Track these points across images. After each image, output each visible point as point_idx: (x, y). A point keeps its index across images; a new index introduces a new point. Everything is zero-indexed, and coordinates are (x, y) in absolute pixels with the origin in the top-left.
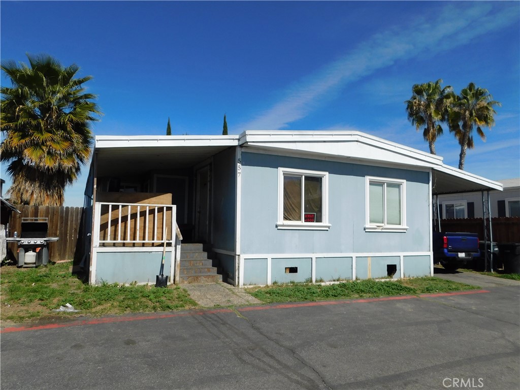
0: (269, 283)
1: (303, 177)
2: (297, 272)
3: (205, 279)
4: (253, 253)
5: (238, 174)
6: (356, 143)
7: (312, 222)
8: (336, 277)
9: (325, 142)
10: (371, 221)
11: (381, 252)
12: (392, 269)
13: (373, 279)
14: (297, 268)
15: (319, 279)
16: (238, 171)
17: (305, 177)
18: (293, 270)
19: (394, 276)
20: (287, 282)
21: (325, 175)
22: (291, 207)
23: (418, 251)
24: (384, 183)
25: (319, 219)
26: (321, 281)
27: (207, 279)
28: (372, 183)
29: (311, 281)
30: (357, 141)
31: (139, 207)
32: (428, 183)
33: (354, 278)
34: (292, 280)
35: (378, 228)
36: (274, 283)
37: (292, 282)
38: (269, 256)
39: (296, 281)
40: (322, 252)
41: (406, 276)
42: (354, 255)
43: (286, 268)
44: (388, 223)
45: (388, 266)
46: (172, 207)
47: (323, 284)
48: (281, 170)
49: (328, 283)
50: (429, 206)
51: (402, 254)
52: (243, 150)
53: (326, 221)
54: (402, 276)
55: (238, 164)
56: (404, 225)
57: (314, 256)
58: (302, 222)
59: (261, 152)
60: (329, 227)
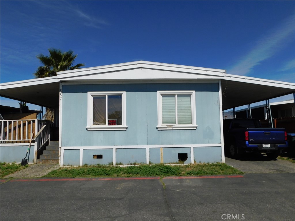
0: (81, 164)
1: (107, 96)
2: (102, 158)
3: (52, 161)
4: (70, 146)
5: (60, 99)
6: (141, 69)
7: (114, 125)
8: (132, 162)
9: (114, 71)
10: (164, 123)
11: (172, 144)
12: (183, 157)
13: (165, 164)
14: (102, 155)
15: (119, 163)
16: (60, 97)
17: (108, 96)
18: (100, 157)
19: (185, 162)
20: (95, 164)
21: (123, 94)
22: (98, 116)
23: (209, 143)
24: (175, 94)
25: (120, 123)
26: (121, 164)
27: (53, 161)
28: (163, 95)
29: (113, 164)
30: (141, 68)
31: (22, 121)
32: (218, 91)
33: (148, 163)
34: (98, 163)
35: (168, 127)
36: (85, 165)
37: (98, 165)
38: (81, 148)
39: (101, 164)
40: (122, 145)
41: (196, 162)
42: (148, 147)
43: (94, 156)
44: (178, 123)
45: (179, 154)
46: (35, 121)
47: (121, 166)
48: (89, 93)
49: (125, 166)
50: (219, 108)
51: (192, 146)
52: (63, 84)
53: (124, 124)
54: (193, 162)
55: (60, 93)
56: (194, 124)
57: (114, 148)
58: (107, 126)
59: (76, 84)
60: (127, 128)
